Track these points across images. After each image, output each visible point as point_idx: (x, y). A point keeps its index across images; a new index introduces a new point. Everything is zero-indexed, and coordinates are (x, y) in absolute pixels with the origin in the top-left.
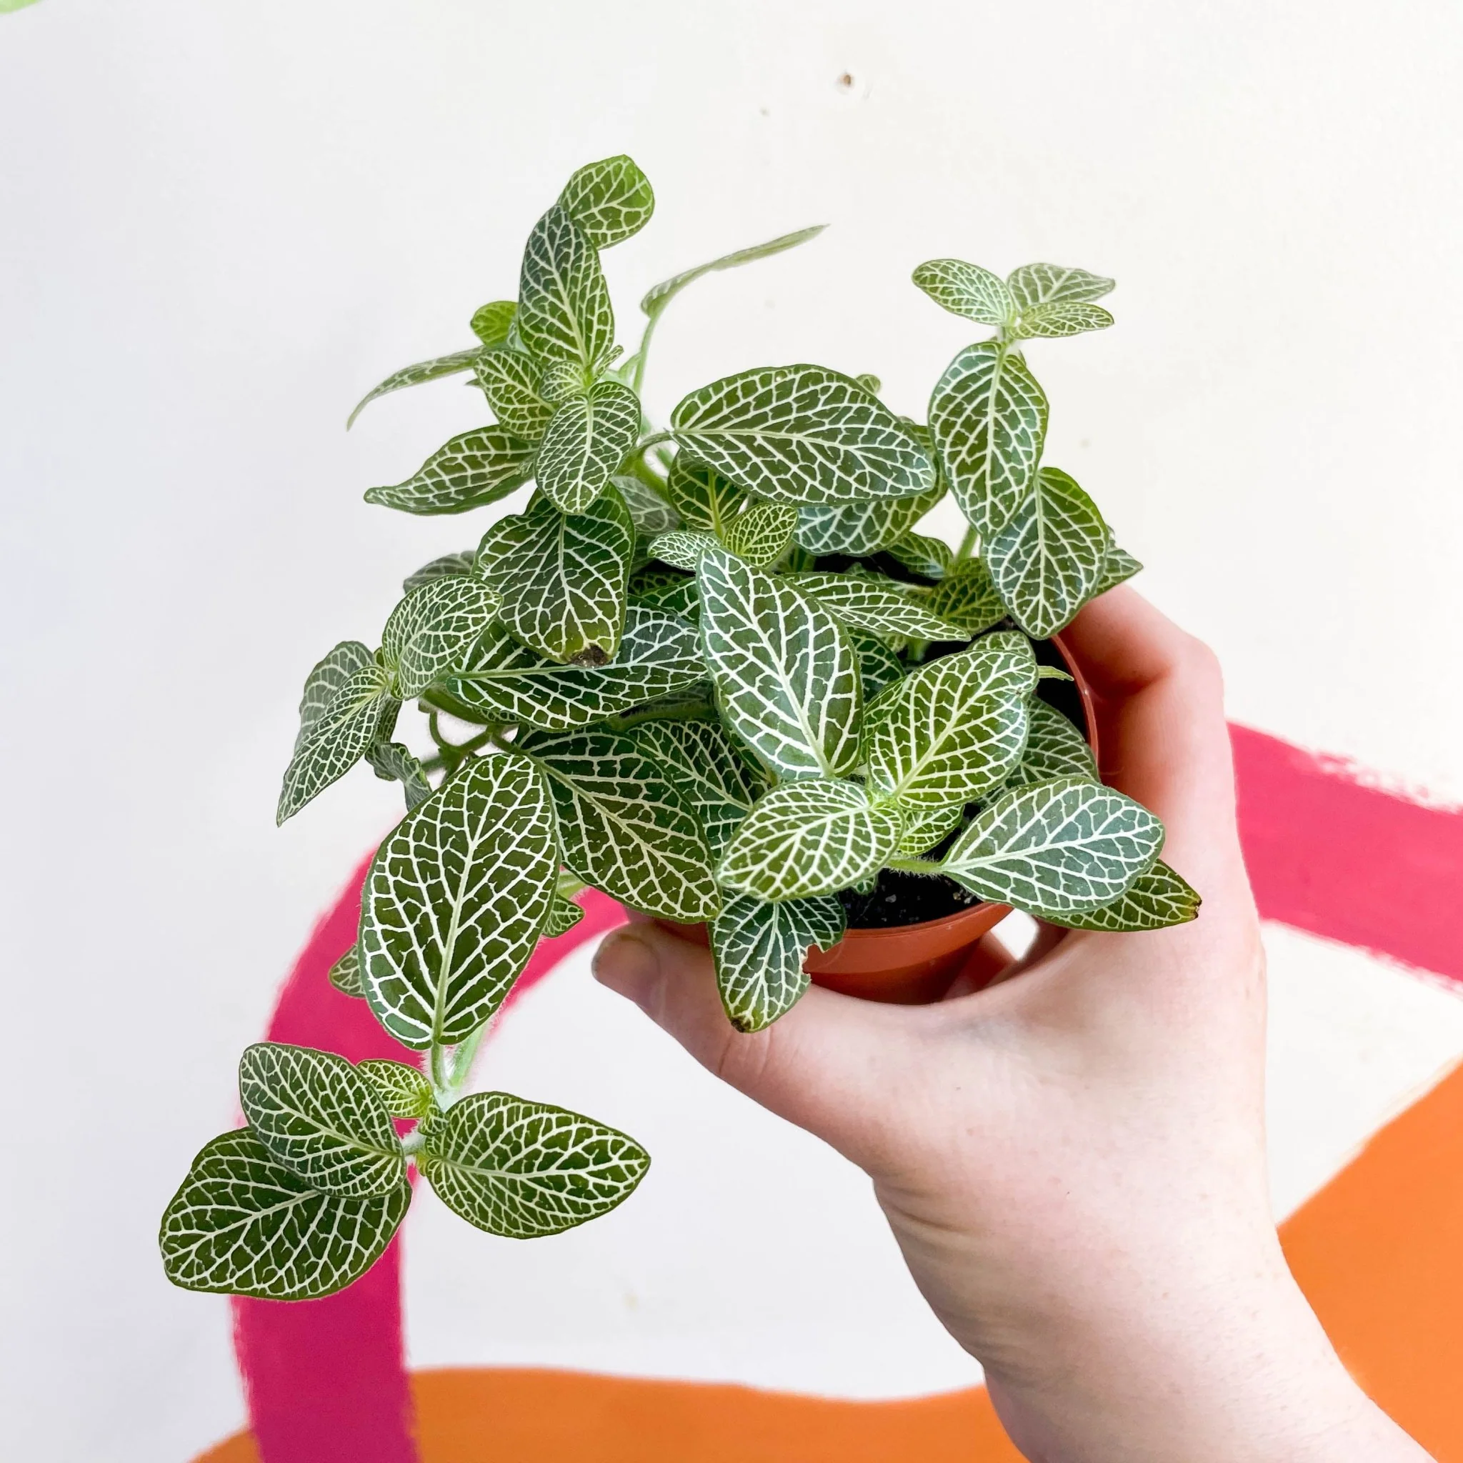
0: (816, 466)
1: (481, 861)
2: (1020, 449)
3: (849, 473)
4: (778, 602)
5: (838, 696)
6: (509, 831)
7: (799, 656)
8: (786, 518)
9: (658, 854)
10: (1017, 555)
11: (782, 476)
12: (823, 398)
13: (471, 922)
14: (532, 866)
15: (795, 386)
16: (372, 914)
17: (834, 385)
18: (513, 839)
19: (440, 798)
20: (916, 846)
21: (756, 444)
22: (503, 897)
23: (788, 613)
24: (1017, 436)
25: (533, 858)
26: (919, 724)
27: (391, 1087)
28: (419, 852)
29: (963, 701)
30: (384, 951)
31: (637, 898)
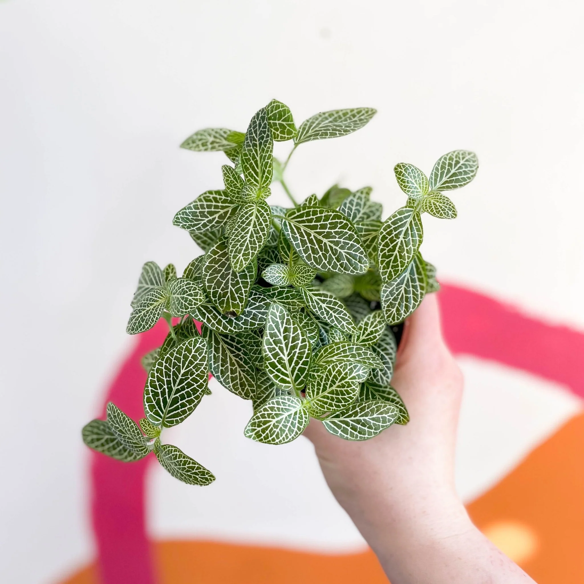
0: (328, 255)
1: (184, 378)
2: (406, 255)
3: (338, 262)
4: (292, 330)
5: (303, 366)
6: (194, 370)
7: (293, 351)
8: (311, 274)
9: (242, 373)
10: (393, 290)
11: (315, 255)
12: (339, 226)
13: (178, 395)
14: (199, 383)
15: (331, 218)
16: (149, 384)
17: (345, 222)
18: (195, 373)
19: (175, 350)
20: (315, 414)
21: (310, 238)
22: (188, 391)
23: (294, 335)
24: (407, 249)
25: (200, 381)
26: (325, 383)
27: (148, 428)
28: (166, 368)
29: (340, 381)
30: (151, 396)
31: (231, 387)
